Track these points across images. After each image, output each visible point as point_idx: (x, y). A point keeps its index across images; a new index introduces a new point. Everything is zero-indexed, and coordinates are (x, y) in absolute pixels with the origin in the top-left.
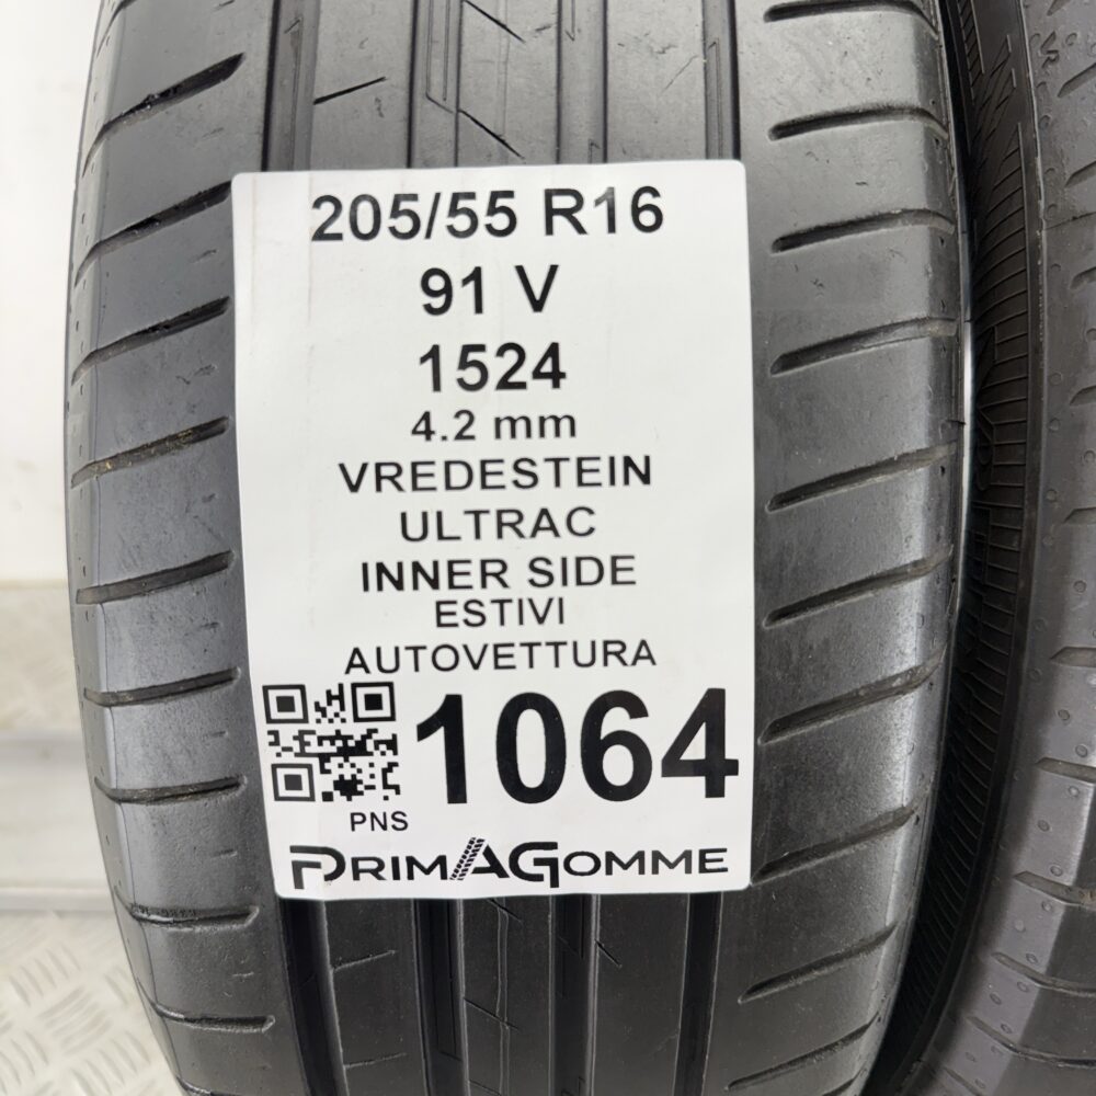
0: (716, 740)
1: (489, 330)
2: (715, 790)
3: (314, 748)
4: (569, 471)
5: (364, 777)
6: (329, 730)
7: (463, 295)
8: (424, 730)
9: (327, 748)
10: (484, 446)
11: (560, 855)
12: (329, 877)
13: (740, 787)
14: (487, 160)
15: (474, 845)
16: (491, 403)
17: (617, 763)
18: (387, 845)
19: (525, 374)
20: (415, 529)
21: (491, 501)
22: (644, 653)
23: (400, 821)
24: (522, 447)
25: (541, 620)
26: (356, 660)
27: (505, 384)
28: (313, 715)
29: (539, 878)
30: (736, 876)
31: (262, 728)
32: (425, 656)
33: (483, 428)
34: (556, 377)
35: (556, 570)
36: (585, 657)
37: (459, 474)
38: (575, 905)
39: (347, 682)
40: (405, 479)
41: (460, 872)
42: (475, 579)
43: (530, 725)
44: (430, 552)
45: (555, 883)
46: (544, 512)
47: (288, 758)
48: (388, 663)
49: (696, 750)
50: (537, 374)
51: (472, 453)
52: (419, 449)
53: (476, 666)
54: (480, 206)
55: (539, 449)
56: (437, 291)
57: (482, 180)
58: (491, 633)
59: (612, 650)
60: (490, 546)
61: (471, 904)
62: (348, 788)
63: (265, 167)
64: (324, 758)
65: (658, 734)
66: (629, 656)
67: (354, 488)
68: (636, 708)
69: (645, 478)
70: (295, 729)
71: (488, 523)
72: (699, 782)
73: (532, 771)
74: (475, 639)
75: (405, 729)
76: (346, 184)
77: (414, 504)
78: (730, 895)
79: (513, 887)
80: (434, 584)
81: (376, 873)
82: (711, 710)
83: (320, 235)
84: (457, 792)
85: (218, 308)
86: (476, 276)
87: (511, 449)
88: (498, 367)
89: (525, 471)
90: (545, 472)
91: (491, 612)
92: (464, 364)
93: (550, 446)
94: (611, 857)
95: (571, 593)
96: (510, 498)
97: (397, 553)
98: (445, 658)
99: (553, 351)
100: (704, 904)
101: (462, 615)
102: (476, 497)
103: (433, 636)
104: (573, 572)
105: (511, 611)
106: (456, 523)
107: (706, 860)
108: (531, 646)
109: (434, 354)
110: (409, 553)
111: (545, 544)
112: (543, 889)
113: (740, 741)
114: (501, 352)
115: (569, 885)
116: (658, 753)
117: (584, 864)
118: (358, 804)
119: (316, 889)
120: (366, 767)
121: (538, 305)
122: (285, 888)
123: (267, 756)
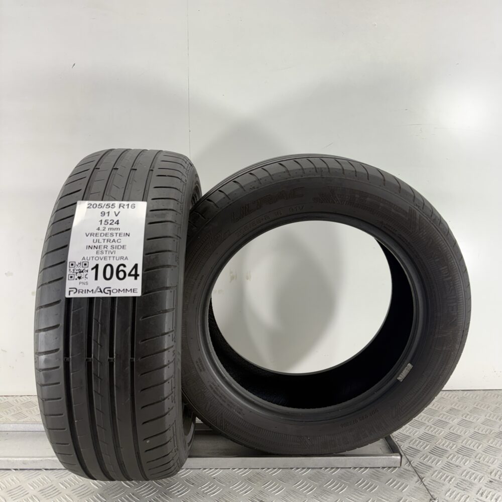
0: (136, 271)
1: (109, 218)
2: (136, 279)
3: (75, 271)
4: (118, 235)
5: (82, 276)
6: (78, 269)
7: (106, 215)
8: (92, 269)
9: (77, 271)
10: (106, 231)
11: (111, 289)
12: (74, 293)
13: (140, 278)
14: (112, 200)
15: (98, 287)
16: (108, 226)
17: (121, 275)
18: (84, 287)
19: (114, 223)
20: (95, 241)
21: (107, 238)
22: (126, 258)
23: (87, 283)
24: (112, 231)
25: (112, 253)
26: (84, 258)
27: (111, 224)
28: (76, 266)
29: (107, 293)
30: (139, 293)
31: (68, 268)
32: (94, 258)
33: (107, 229)
34: (118, 224)
35: (115, 247)
36: (118, 259)
37: (102, 235)
38: (113, 299)
39: (82, 261)
40: (95, 235)
41: (95, 292)
42: (103, 248)
43: (109, 268)
44: (97, 244)
45: (110, 294)
46: (114, 240)
47: (71, 273)
48: (88, 259)
49: (133, 273)
50: (115, 223)
51: (105, 232)
52: (98, 231)
53: (101, 260)
54: (111, 205)
55: (114, 232)
56: (103, 214)
57: (111, 203)
58: (104, 255)
59: (122, 258)
60: (106, 244)
61: (97, 298)
62: (79, 278)
63: (83, 200)
64: (77, 273)
65: (128, 271)
66: (124, 259)
67: (87, 236)
68: (124, 266)
69: (129, 236)
70: (73, 269)
71: (106, 241)
72: (133, 277)
73: (108, 276)
74: (102, 256)
75: (89, 269)
76: (93, 202)
77: (95, 238)
78: (138, 297)
79: (103, 295)
80: (97, 248)
81: (82, 292)
82: (136, 266)
83: (88, 208)
84: (96, 279)
85: (73, 216)
86: (109, 212)
87: (110, 232)
88: (110, 222)
89: (112, 235)
90: (115, 235)
91: (105, 252)
92: (105, 222)
93: (116, 231)
94: (119, 290)
95: (117, 250)
96: (109, 238)
97: (92, 244)
98: (97, 258)
99: (118, 221)
100: (134, 298)
101: (100, 252)
102: (104, 237)
103: (95, 255)
104: (117, 247)
105: (107, 252)
106: (101, 241)
107: (134, 291)
108: (110, 257)
109: (101, 221)
110: (94, 244)
111: (114, 244)
112: (108, 295)
113: (140, 272)
114: (111, 220)
115: (113, 295)
116: (127, 273)
117: (115, 291)
118: (81, 280)
119: (72, 295)
120: (82, 275)
121: (116, 216)
122: (67, 296)
123: (68, 273)
